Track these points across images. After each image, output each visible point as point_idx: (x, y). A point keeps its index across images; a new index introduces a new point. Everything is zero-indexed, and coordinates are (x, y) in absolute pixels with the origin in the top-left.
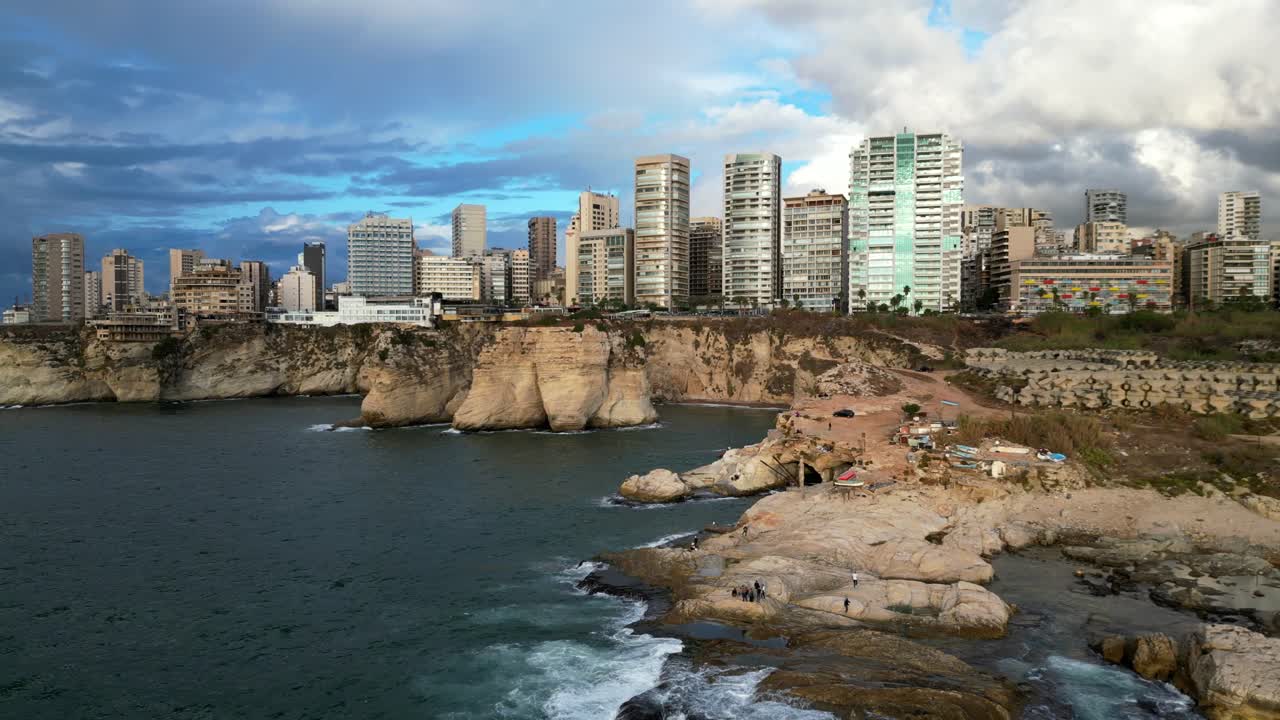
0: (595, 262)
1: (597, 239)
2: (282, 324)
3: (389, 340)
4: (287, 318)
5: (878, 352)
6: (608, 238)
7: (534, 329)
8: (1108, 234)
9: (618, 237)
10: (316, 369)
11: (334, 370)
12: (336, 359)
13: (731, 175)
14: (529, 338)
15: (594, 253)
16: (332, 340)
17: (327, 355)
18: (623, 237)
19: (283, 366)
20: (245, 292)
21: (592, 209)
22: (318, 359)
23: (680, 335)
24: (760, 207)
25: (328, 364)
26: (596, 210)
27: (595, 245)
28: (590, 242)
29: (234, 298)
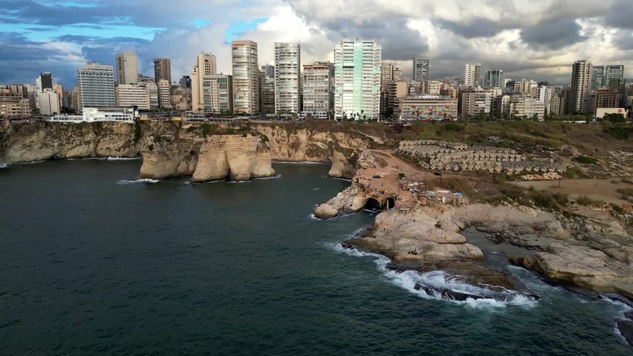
0: (212, 90)
1: (213, 79)
2: (52, 122)
3: (153, 140)
4: (55, 119)
5: (355, 139)
6: (218, 79)
7: (224, 136)
8: (434, 86)
9: (224, 79)
10: (74, 145)
11: (84, 146)
12: (84, 140)
13: (278, 52)
14: (222, 140)
15: (211, 86)
16: (81, 130)
17: (79, 138)
18: (226, 79)
19: (56, 144)
20: (25, 104)
21: (205, 62)
22: (75, 140)
23: (265, 130)
24: (292, 68)
25: (80, 143)
26: (206, 63)
27: (212, 82)
28: (209, 81)
29: (20, 107)
